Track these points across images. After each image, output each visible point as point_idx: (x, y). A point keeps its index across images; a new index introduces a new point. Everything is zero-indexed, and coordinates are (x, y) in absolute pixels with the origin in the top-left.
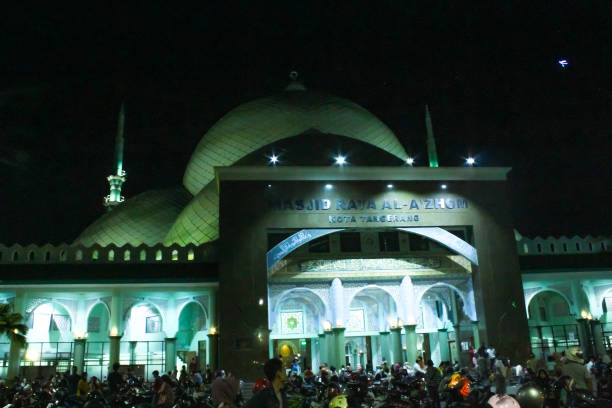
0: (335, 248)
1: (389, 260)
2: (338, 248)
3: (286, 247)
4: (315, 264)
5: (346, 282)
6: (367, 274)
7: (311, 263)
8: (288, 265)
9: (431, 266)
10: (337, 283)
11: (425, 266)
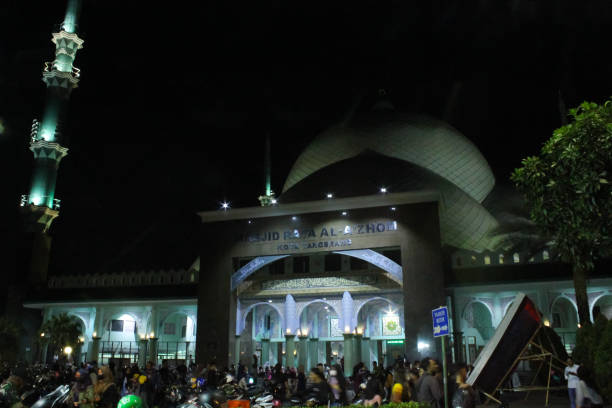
0: (289, 270)
1: (331, 279)
2: (291, 270)
3: (245, 272)
4: (273, 284)
5: (297, 298)
6: (313, 291)
7: (269, 283)
8: (253, 285)
9: (368, 283)
10: (290, 299)
11: (362, 282)
